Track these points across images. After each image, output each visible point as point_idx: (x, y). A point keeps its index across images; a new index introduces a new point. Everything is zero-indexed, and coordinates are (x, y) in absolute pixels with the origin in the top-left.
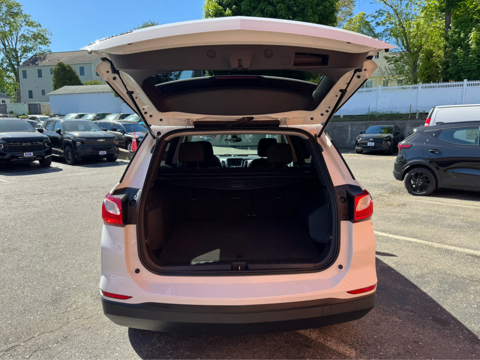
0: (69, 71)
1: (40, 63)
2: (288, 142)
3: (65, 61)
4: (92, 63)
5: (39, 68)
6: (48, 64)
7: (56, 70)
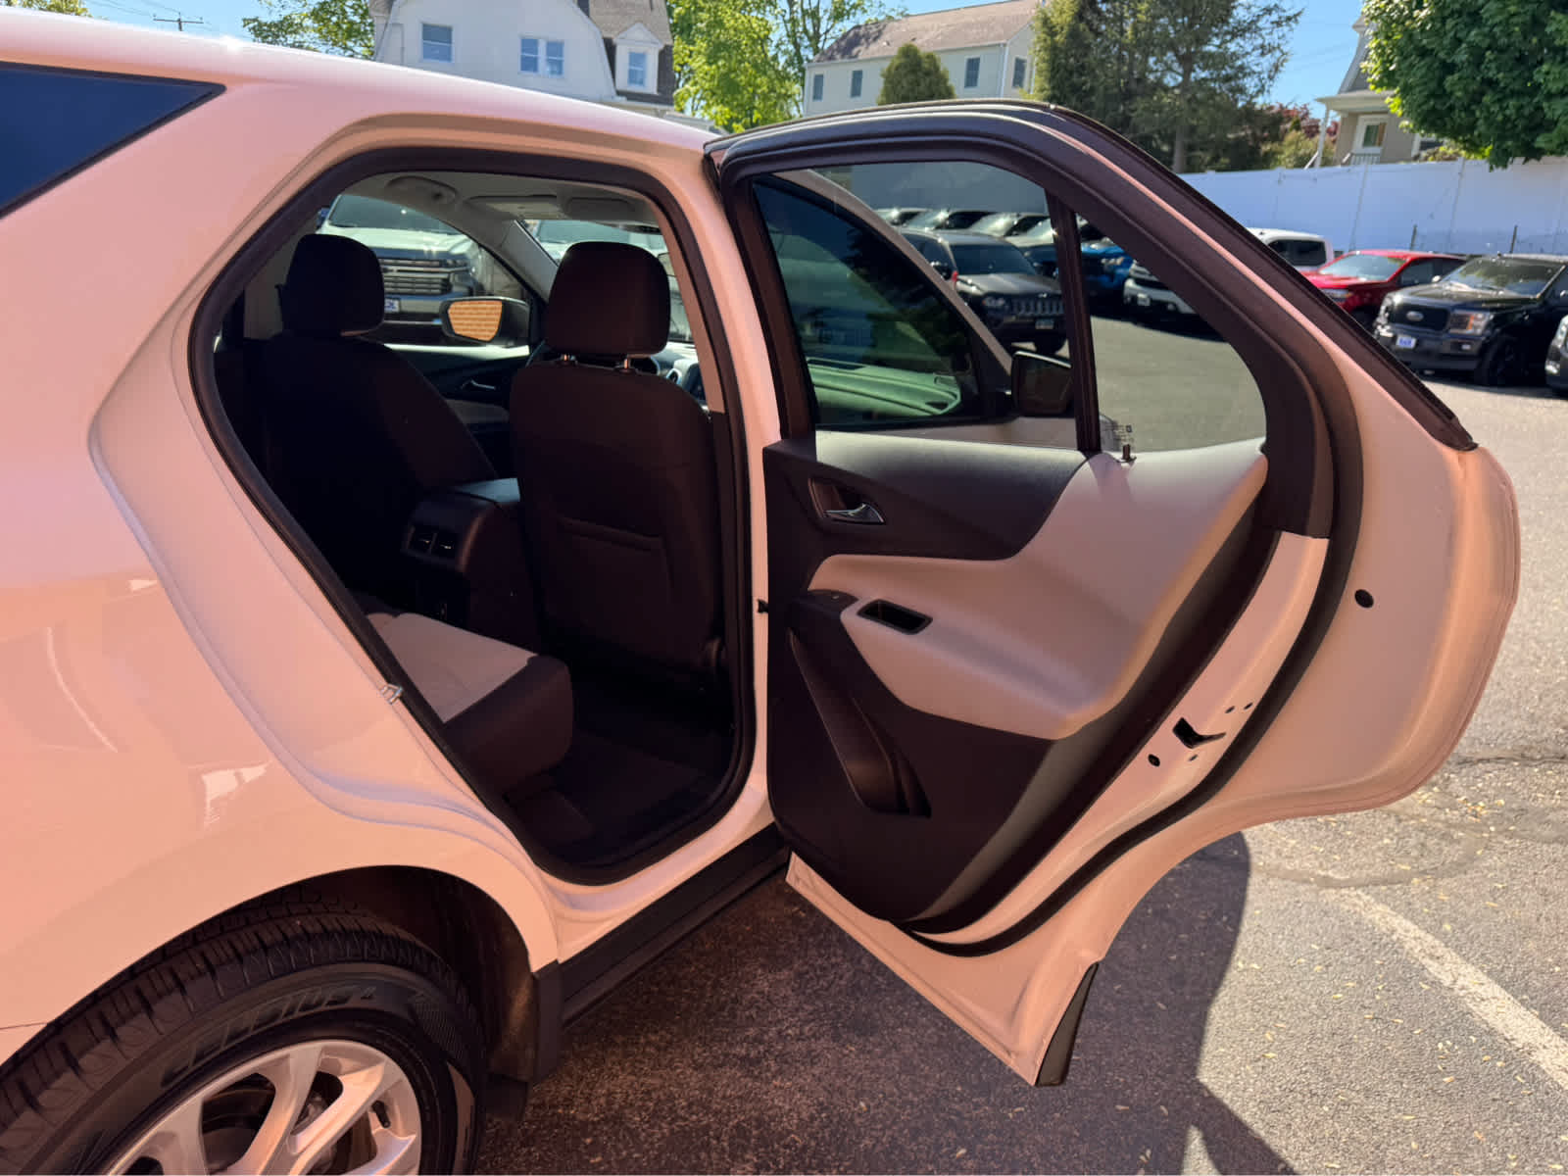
0: (928, 74)
1: (863, 52)
2: (679, 284)
3: (924, 45)
4: (1005, 45)
5: (856, 68)
6: (882, 52)
7: (893, 71)
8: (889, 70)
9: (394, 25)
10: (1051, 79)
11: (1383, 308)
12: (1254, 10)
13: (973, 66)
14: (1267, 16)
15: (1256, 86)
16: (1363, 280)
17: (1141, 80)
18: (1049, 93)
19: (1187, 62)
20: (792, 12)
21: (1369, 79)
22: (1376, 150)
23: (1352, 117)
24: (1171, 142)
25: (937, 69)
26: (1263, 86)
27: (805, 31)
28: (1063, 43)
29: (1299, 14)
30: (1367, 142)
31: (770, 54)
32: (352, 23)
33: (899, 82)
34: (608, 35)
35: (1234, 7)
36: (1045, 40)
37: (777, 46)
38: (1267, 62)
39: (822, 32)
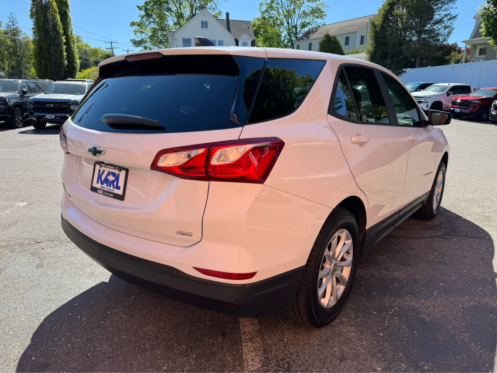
4: (357, 32)
5: (310, 42)
6: (318, 36)
7: (322, 42)
8: (321, 42)
9: (175, 39)
10: (375, 41)
11: (492, 105)
12: (442, 15)
13: (347, 39)
14: (446, 17)
15: (443, 39)
16: (484, 97)
17: (404, 39)
18: (374, 45)
19: (419, 33)
20: (288, 27)
21: (482, 35)
22: (484, 56)
23: (475, 46)
24: (415, 58)
25: (336, 40)
26: (445, 39)
27: (293, 32)
28: (379, 30)
29: (457, 16)
30: (480, 53)
31: (282, 40)
32: (160, 39)
33: (324, 45)
34: (236, 38)
35: (434, 15)
36: (373, 29)
37: (284, 37)
38: (447, 31)
39: (298, 32)
